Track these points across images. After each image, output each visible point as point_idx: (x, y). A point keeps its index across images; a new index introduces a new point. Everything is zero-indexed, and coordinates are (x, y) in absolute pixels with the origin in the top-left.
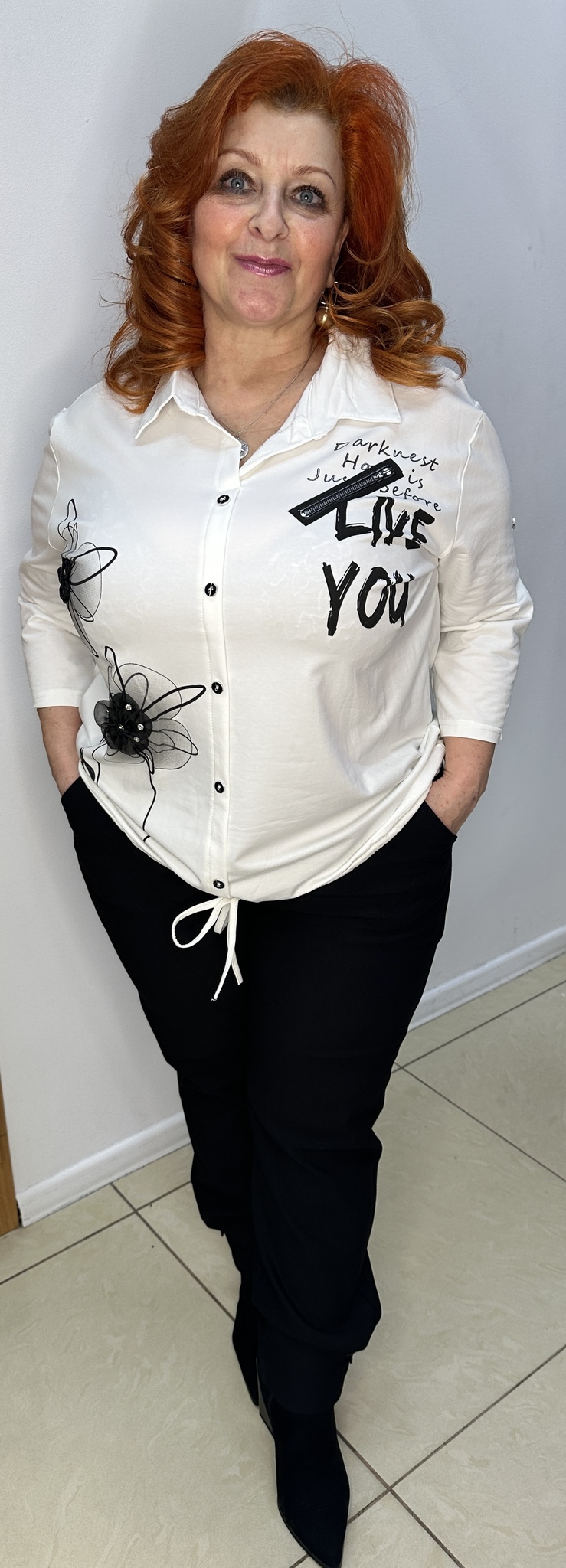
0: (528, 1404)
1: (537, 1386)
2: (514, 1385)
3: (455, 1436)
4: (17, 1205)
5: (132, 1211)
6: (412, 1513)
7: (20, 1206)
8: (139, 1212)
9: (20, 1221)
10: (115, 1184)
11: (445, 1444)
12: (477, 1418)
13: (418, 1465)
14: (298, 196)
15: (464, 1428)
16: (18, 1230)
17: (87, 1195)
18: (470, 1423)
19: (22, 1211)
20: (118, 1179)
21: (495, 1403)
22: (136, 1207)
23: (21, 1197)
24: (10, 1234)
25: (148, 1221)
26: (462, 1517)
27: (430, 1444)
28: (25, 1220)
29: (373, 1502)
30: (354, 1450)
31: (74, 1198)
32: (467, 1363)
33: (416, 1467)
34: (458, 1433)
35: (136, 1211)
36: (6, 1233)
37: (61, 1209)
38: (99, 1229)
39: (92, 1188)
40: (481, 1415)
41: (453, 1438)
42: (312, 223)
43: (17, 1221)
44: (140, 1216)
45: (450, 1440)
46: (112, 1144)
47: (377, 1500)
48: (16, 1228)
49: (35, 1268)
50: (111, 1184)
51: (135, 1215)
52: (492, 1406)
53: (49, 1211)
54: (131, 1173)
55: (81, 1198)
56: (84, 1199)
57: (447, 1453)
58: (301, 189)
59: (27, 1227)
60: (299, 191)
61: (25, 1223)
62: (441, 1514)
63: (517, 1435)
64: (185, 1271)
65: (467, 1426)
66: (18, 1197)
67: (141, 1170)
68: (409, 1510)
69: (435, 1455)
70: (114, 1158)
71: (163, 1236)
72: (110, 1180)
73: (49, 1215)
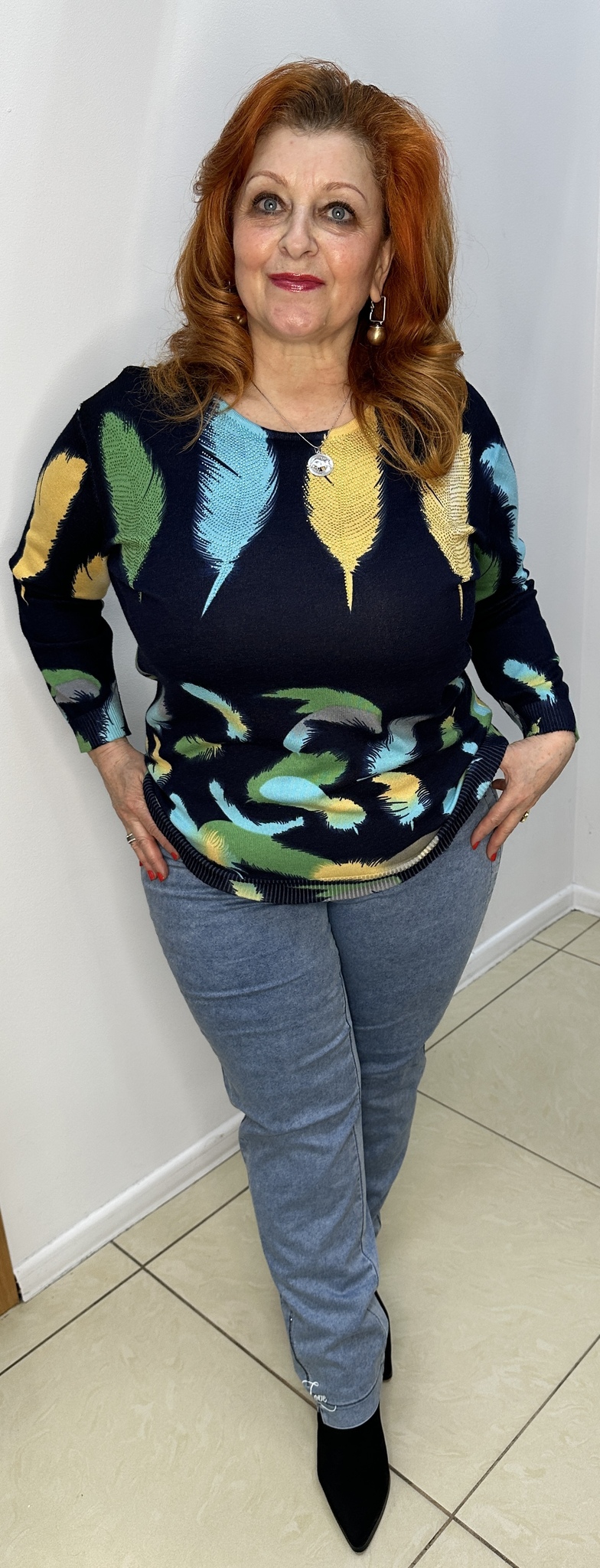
0: (572, 1404)
1: (577, 1384)
2: (556, 1386)
3: (507, 1449)
4: (16, 1280)
5: (139, 1267)
6: (479, 1538)
7: (18, 1281)
8: (147, 1267)
9: (20, 1296)
10: (115, 1241)
11: (499, 1459)
12: (525, 1427)
13: (476, 1486)
14: (330, 214)
15: (514, 1440)
16: (18, 1307)
17: (87, 1258)
18: (520, 1434)
19: (20, 1286)
20: (118, 1236)
21: (540, 1409)
22: (143, 1263)
23: (18, 1271)
24: (10, 1312)
25: (157, 1276)
26: (527, 1532)
27: (483, 1463)
28: (25, 1294)
29: (438, 1534)
30: (410, 1483)
31: (74, 1262)
32: (506, 1372)
33: (474, 1489)
34: (510, 1446)
35: (143, 1267)
36: (6, 1311)
37: (62, 1276)
38: (108, 1291)
39: (93, 1250)
40: (529, 1423)
41: (505, 1452)
42: (340, 240)
43: (17, 1296)
44: (148, 1271)
45: (503, 1454)
46: (108, 1201)
47: (441, 1530)
48: (15, 1305)
49: (44, 1345)
50: (112, 1241)
51: (142, 1271)
52: (538, 1412)
53: (49, 1281)
54: (131, 1227)
55: (82, 1261)
56: (85, 1263)
57: (502, 1468)
58: (331, 205)
59: (27, 1302)
60: (330, 208)
61: (25, 1298)
62: (506, 1534)
63: (567, 1439)
64: (205, 1321)
65: (517, 1438)
66: (15, 1272)
67: (140, 1223)
68: (475, 1535)
69: (491, 1473)
70: (111, 1215)
71: (175, 1290)
72: (110, 1238)
73: (49, 1285)
